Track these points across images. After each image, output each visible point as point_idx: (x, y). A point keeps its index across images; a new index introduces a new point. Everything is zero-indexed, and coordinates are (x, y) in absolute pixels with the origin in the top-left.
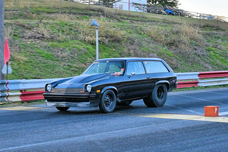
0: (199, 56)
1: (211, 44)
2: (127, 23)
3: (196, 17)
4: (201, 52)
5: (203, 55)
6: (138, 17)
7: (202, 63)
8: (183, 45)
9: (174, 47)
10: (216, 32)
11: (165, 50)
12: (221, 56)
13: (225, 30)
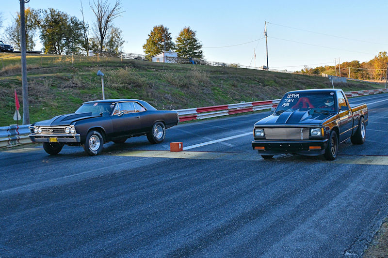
0: (205, 94)
1: (216, 85)
2: (153, 72)
3: (212, 65)
4: (207, 91)
5: (209, 94)
6: (162, 66)
7: (207, 99)
8: (193, 87)
9: (185, 89)
10: (221, 75)
11: (178, 91)
12: (223, 93)
13: (228, 74)
